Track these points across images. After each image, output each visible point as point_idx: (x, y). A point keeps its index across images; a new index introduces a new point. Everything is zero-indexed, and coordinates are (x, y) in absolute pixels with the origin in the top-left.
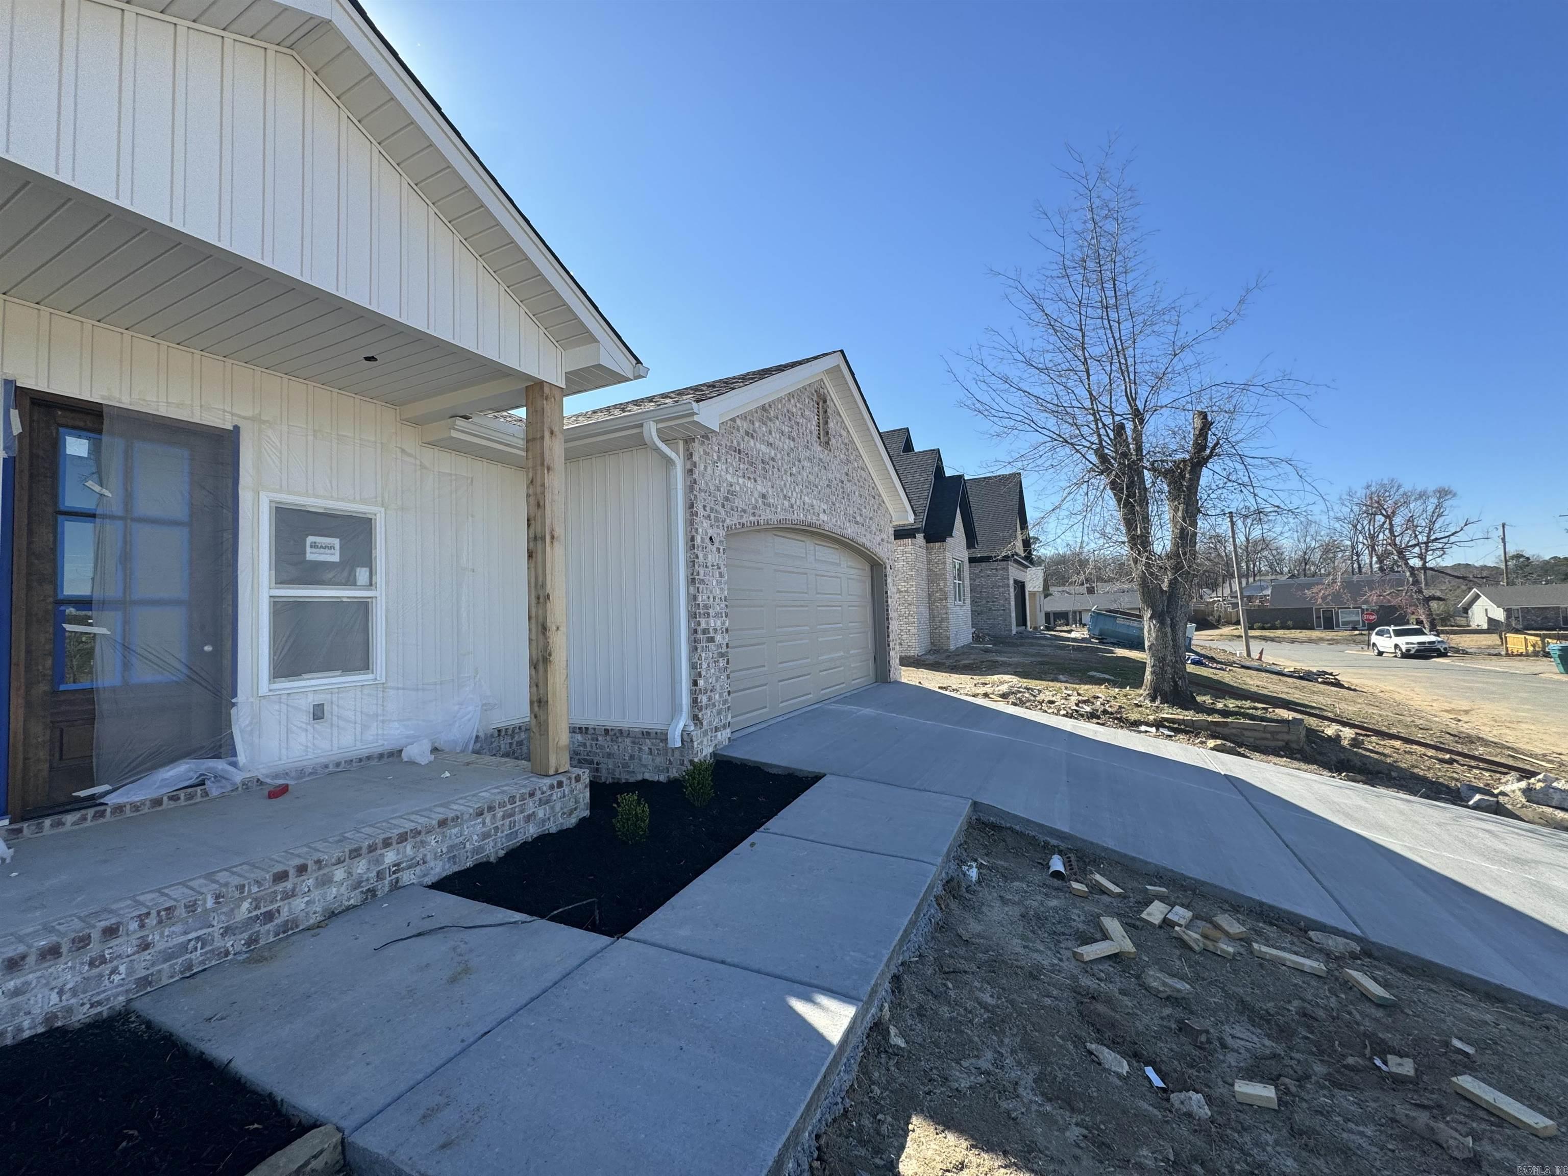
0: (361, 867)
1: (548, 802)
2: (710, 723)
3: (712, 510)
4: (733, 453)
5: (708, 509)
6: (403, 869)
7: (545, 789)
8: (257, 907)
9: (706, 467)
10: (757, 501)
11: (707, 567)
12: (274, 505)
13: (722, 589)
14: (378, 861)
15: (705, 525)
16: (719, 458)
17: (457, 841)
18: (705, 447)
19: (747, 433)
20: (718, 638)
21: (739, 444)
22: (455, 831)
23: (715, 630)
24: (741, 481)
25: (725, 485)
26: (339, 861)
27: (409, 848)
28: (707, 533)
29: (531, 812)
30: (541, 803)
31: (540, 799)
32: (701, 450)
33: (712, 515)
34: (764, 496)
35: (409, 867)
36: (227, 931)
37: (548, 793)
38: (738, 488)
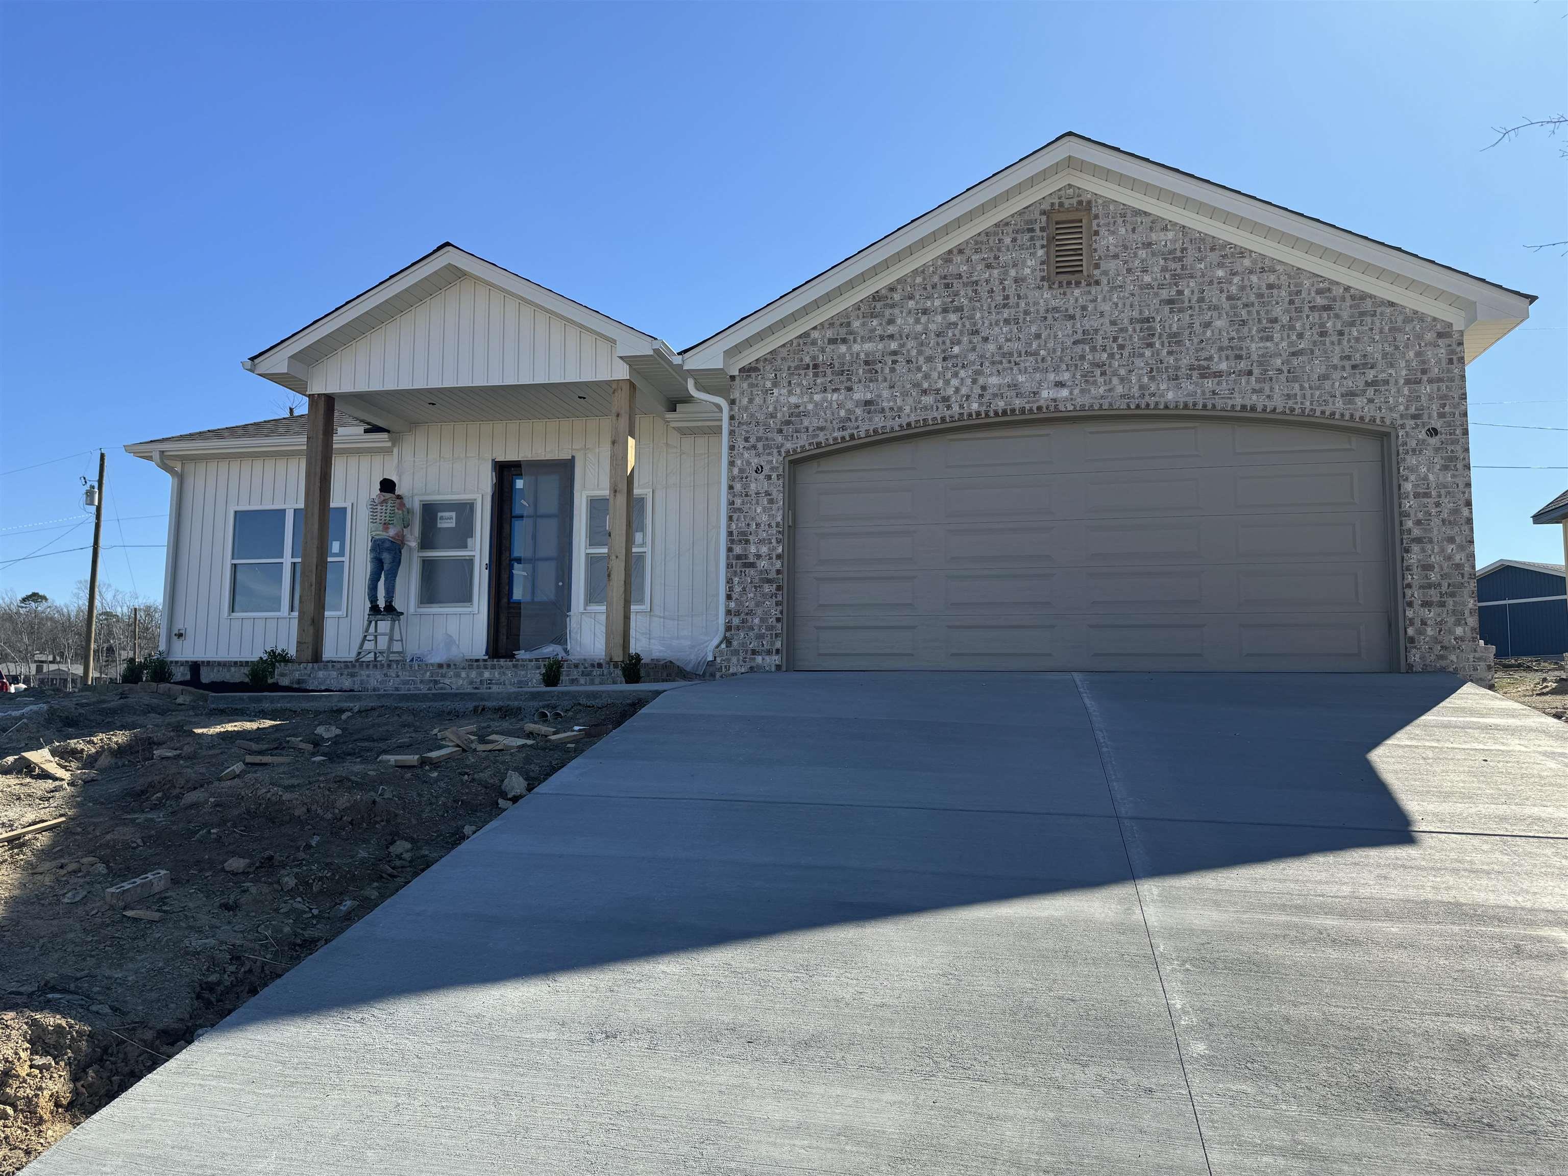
0: (473, 674)
1: (589, 674)
2: (743, 644)
3: (759, 439)
4: (802, 372)
5: (753, 440)
6: (493, 684)
7: (586, 665)
8: (432, 677)
9: (751, 401)
10: (849, 411)
11: (747, 495)
12: (589, 498)
13: (772, 516)
14: (481, 674)
15: (746, 455)
16: (775, 384)
17: (523, 679)
18: (750, 380)
19: (832, 341)
20: (763, 564)
21: (814, 358)
22: (523, 673)
23: (759, 556)
24: (817, 397)
25: (785, 409)
26: (464, 668)
27: (496, 673)
28: (749, 463)
29: (574, 677)
30: (583, 674)
31: (583, 672)
32: (745, 385)
33: (760, 445)
34: (868, 403)
35: (497, 684)
36: (421, 682)
37: (589, 669)
38: (810, 407)
